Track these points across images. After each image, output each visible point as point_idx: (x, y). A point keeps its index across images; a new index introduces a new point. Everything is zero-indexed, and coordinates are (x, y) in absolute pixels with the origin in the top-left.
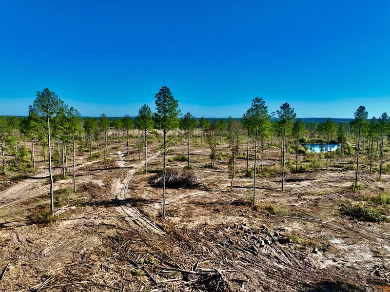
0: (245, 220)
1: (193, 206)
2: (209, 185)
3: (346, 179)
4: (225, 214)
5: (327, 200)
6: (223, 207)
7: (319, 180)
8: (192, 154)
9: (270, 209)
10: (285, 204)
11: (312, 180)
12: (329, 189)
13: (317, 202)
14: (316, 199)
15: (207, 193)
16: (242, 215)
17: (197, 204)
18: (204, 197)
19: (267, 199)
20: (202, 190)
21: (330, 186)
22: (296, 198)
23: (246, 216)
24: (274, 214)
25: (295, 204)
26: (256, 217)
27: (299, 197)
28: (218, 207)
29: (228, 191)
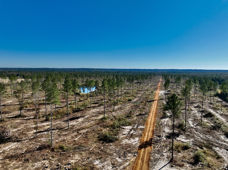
0: (47, 162)
2: (19, 135)
3: (100, 113)
4: (33, 162)
5: (92, 131)
6: (32, 155)
7: (87, 116)
8: (3, 105)
9: (61, 148)
10: (70, 140)
11: (83, 117)
12: (92, 122)
13: (87, 134)
14: (87, 132)
15: (19, 143)
16: (45, 159)
18: (17, 149)
19: (59, 139)
20: (14, 141)
21: (93, 120)
22: (76, 133)
23: (48, 159)
24: (64, 151)
25: (76, 139)
26: (54, 157)
27: (78, 132)
28: (28, 156)
29: (34, 138)
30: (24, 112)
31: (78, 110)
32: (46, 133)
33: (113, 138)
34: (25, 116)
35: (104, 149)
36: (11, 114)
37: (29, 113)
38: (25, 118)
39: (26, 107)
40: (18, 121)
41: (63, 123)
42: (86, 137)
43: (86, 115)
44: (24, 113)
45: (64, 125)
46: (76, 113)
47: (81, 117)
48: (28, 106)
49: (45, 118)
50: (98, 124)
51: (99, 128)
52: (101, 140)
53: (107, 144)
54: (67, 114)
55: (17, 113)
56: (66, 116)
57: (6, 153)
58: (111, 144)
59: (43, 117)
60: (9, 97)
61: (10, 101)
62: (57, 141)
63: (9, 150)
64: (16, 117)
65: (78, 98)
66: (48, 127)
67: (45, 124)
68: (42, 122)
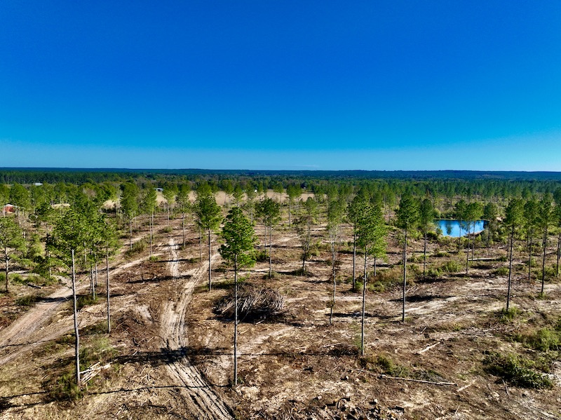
0: (348, 387)
1: (275, 359)
2: (299, 313)
3: (494, 296)
4: (320, 378)
5: (465, 340)
6: (319, 362)
7: (455, 299)
8: (275, 246)
9: (384, 364)
10: (406, 351)
11: (444, 298)
12: (469, 317)
13: (450, 346)
14: (450, 340)
15: (296, 330)
16: (345, 379)
17: (282, 355)
18: (292, 340)
19: (380, 340)
20: (289, 324)
21: (471, 312)
22: (421, 337)
23: (351, 380)
24: (389, 373)
25: (421, 352)
26: (364, 381)
27: (426, 336)
28: (312, 361)
29: (326, 326)
30: (310, 265)
31: (430, 279)
32: (350, 320)
33: (534, 378)
34: (311, 275)
35: (501, 401)
36: (285, 266)
37: (318, 269)
38: (311, 279)
39: (314, 255)
40: (298, 282)
41: (391, 303)
42: (450, 354)
43: (451, 294)
44: (310, 268)
45: (392, 309)
46: (424, 286)
47: (438, 297)
48: (318, 252)
49: (349, 286)
50: (486, 325)
51: (489, 338)
52: (493, 371)
53: (513, 390)
54: (403, 285)
55: (297, 265)
56: (399, 290)
57: (275, 343)
58: (526, 392)
59: (347, 282)
60: (285, 230)
61: (286, 240)
62: (373, 344)
63: (279, 338)
64: (294, 273)
65: (431, 247)
66: (357, 307)
67: (349, 298)
68: (344, 293)
